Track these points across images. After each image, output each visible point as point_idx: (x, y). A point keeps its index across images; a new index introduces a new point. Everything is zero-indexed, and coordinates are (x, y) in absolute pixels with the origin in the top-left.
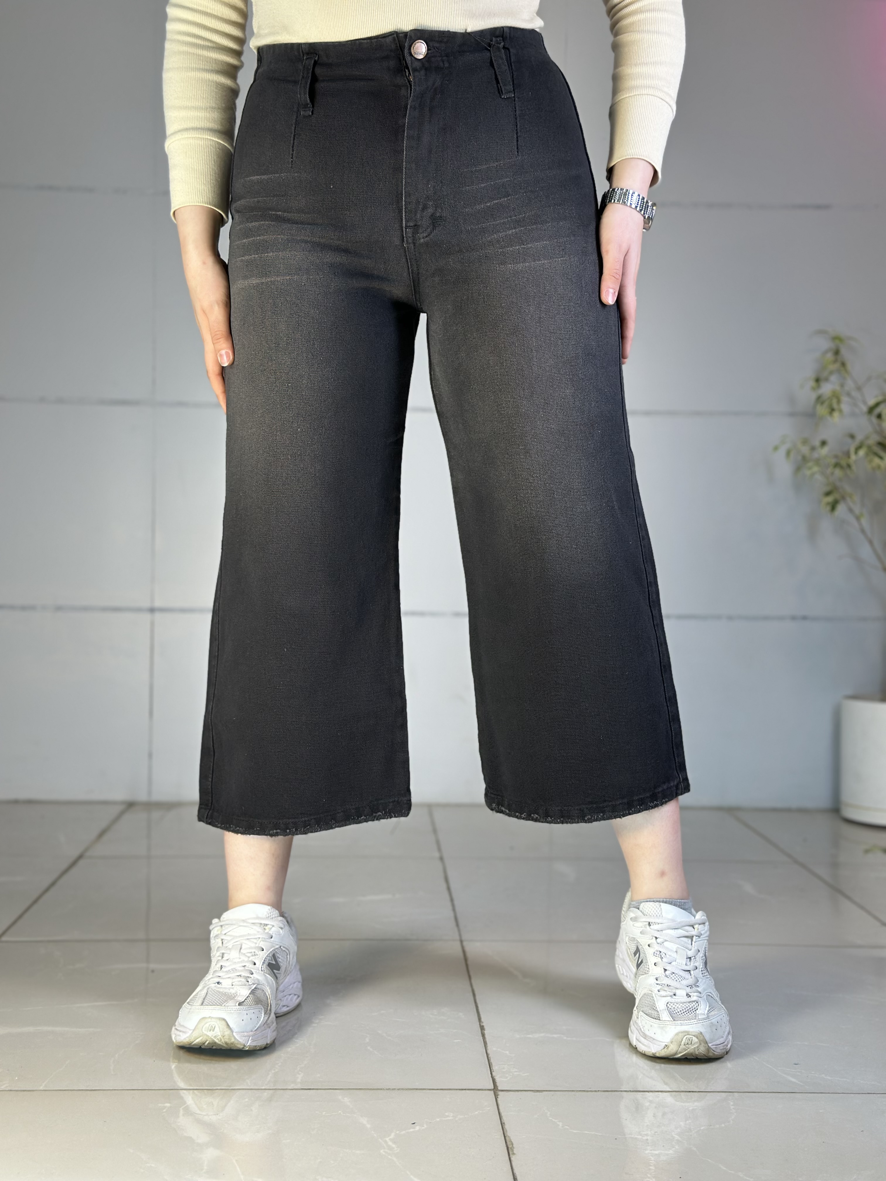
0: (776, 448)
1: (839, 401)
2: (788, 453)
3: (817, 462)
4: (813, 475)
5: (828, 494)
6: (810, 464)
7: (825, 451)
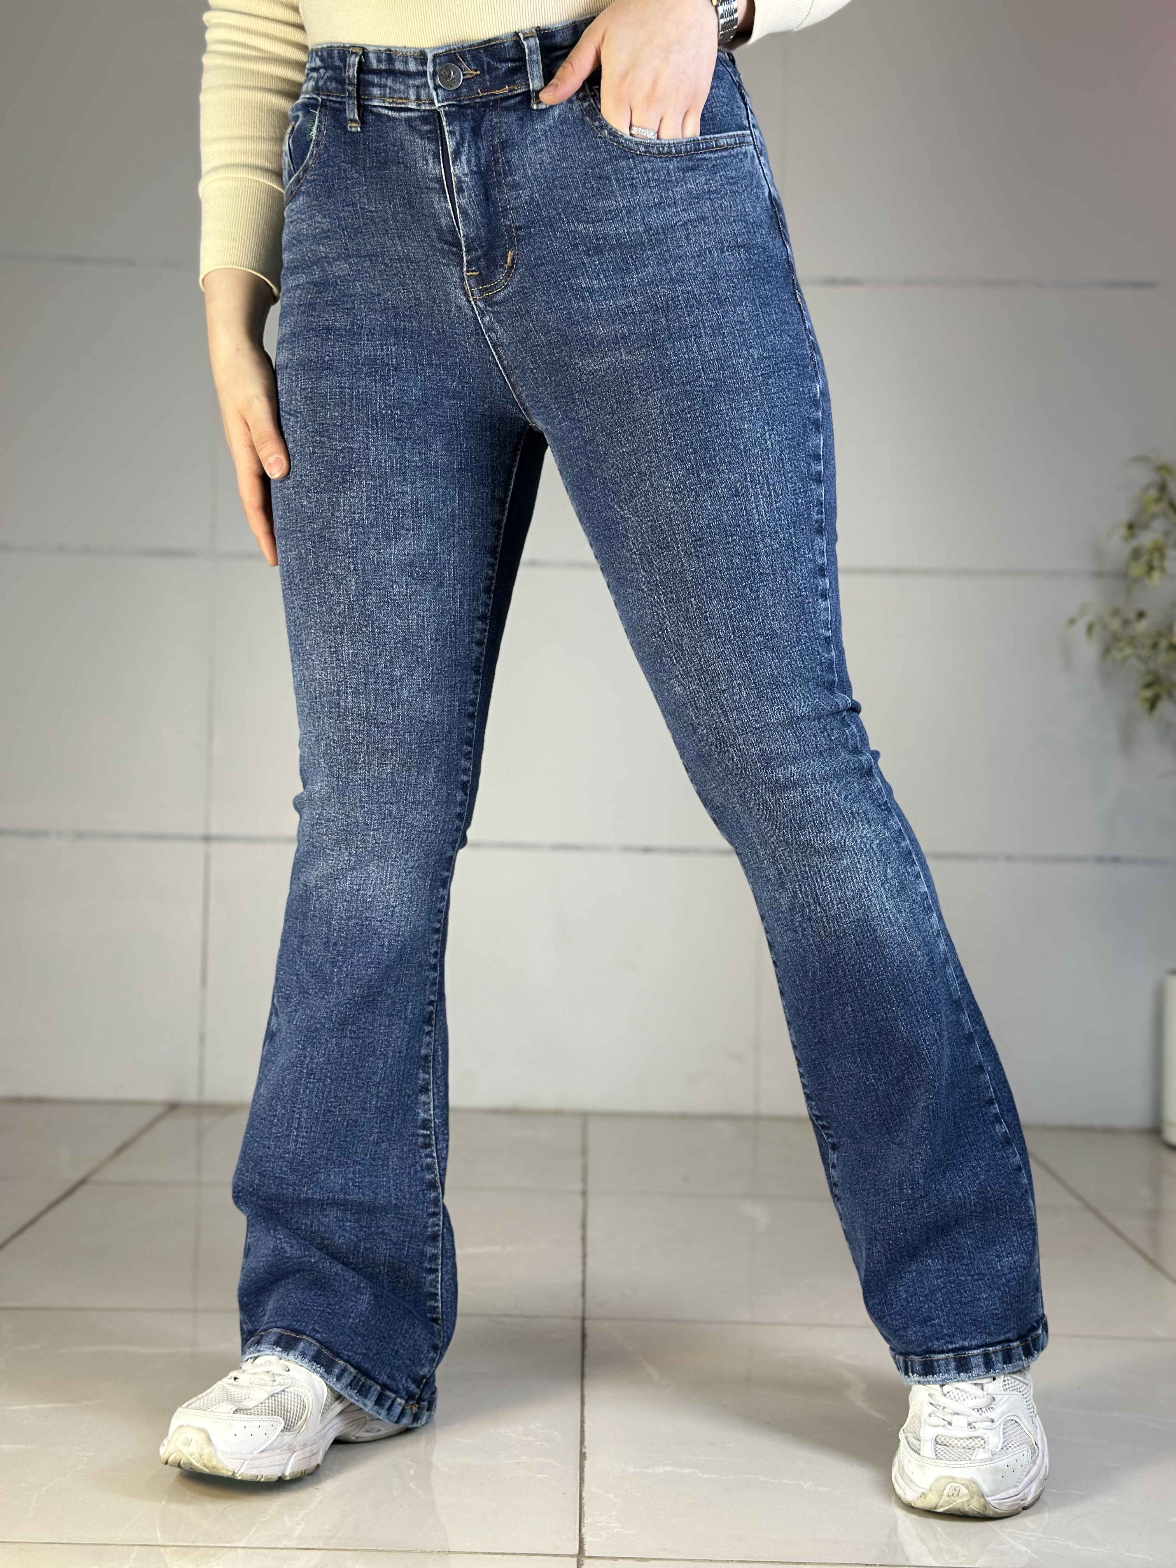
0: (1072, 622)
1: (1162, 556)
2: (1090, 628)
3: (1132, 641)
4: (1125, 659)
5: (1148, 686)
6: (1121, 645)
7: (1141, 626)
